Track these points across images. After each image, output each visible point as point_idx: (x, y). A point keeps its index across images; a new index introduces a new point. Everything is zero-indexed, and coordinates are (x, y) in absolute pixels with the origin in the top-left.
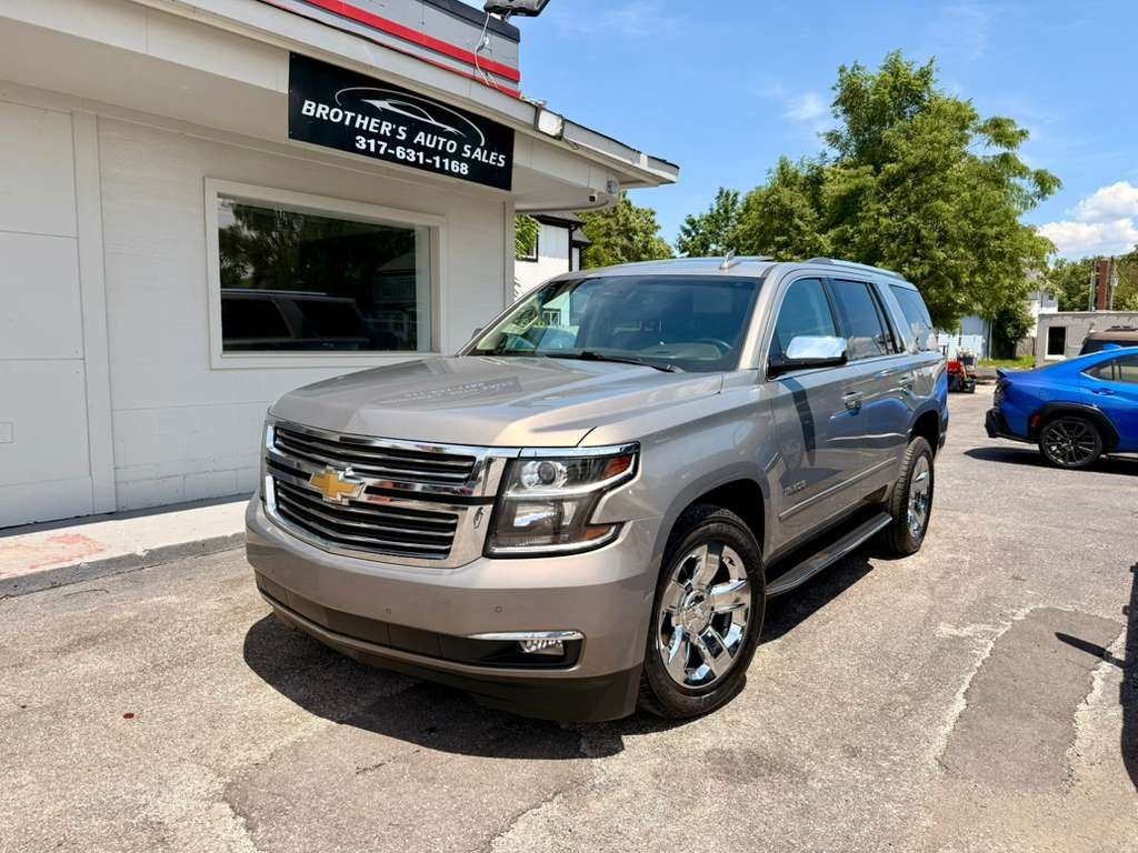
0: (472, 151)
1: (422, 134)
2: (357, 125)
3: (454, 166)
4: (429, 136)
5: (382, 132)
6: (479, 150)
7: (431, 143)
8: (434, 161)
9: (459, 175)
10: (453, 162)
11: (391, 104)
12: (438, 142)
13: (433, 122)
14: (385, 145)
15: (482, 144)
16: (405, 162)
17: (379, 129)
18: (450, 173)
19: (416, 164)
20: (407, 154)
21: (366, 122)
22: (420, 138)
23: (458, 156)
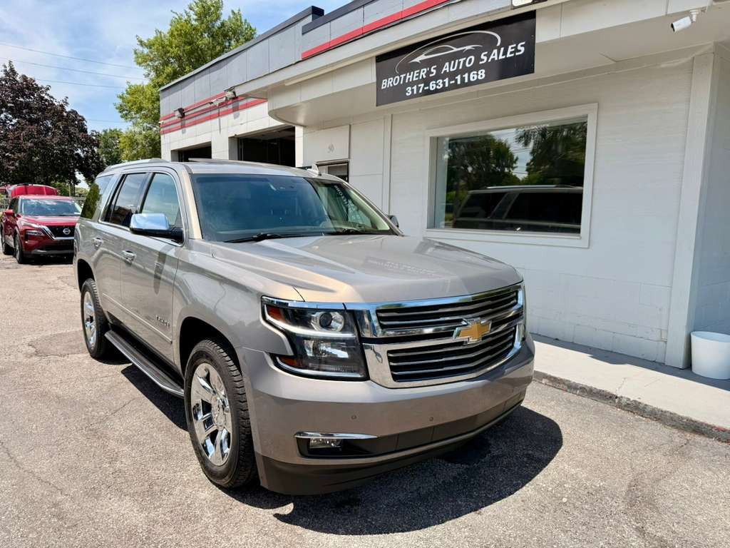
0: (488, 56)
1: (447, 64)
2: (407, 81)
3: (473, 76)
4: (453, 62)
5: (421, 78)
6: (495, 51)
7: (453, 68)
8: (456, 80)
9: (478, 82)
10: (472, 74)
11: (426, 55)
12: (459, 63)
13: (455, 50)
14: (422, 85)
15: (499, 44)
16: (436, 91)
17: (418, 76)
18: (470, 83)
19: (444, 89)
20: (437, 84)
21: (411, 77)
22: (446, 68)
23: (476, 67)
